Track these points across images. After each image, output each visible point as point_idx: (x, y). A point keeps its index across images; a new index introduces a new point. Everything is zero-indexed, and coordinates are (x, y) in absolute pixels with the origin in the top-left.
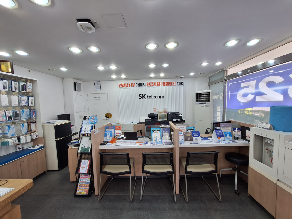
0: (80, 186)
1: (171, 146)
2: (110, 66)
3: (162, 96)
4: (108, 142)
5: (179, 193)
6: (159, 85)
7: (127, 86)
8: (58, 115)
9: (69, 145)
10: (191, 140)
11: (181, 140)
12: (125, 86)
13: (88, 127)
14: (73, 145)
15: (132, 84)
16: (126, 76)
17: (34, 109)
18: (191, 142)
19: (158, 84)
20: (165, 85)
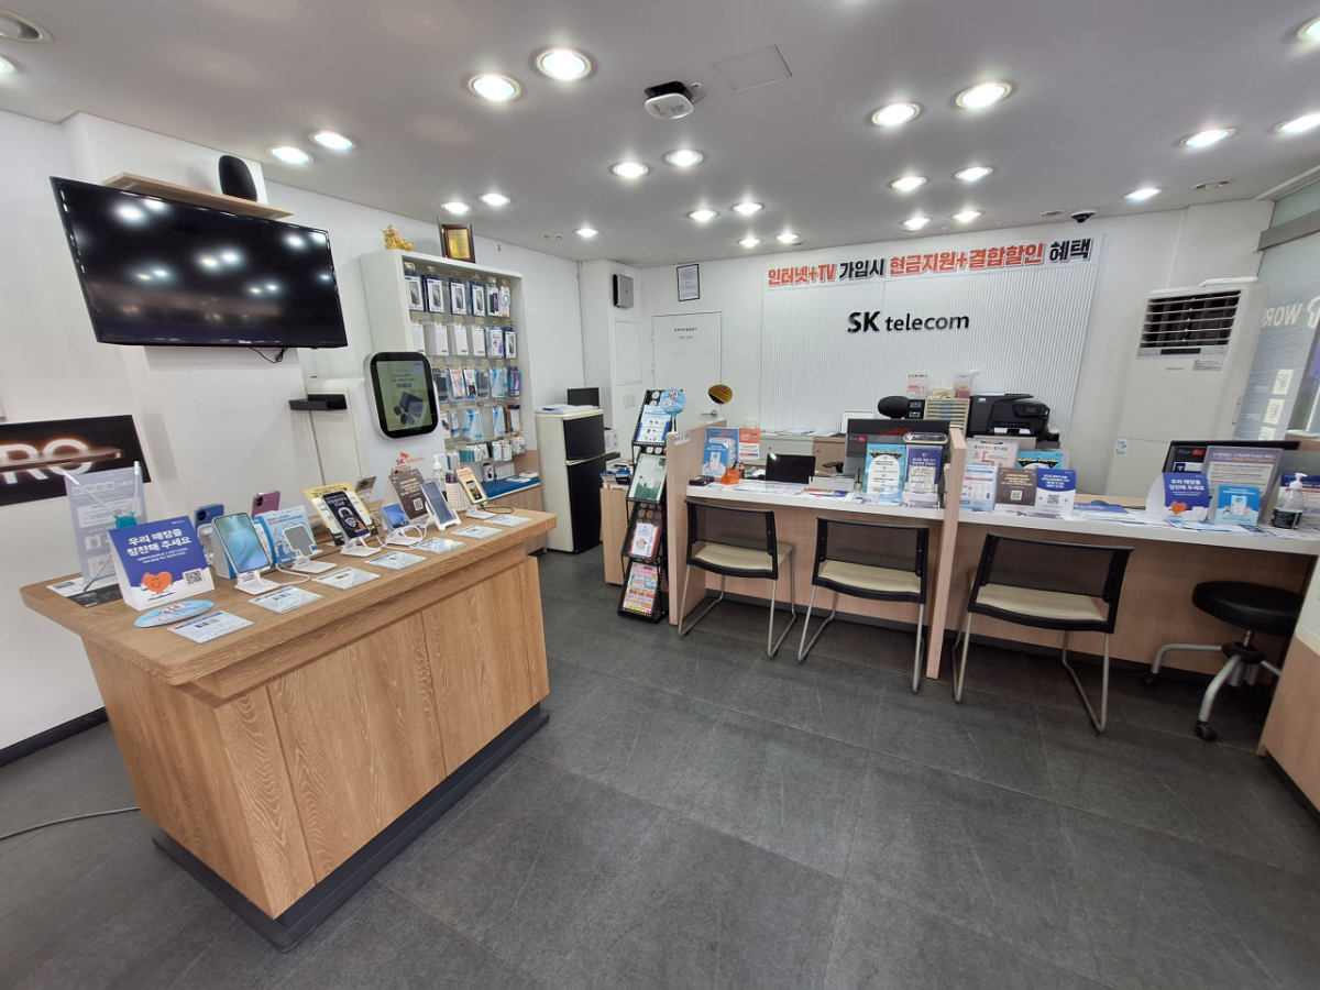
0: (631, 591)
1: (933, 514)
2: (737, 205)
3: (959, 319)
4: (712, 480)
5: (936, 677)
6: (952, 264)
7: (802, 279)
8: (569, 391)
9: (604, 478)
10: (1029, 500)
11: (979, 498)
12: (791, 277)
13: (658, 425)
14: (613, 477)
15: (822, 267)
16: (800, 236)
17: (516, 369)
18: (1027, 509)
19: (947, 261)
20: (983, 262)
